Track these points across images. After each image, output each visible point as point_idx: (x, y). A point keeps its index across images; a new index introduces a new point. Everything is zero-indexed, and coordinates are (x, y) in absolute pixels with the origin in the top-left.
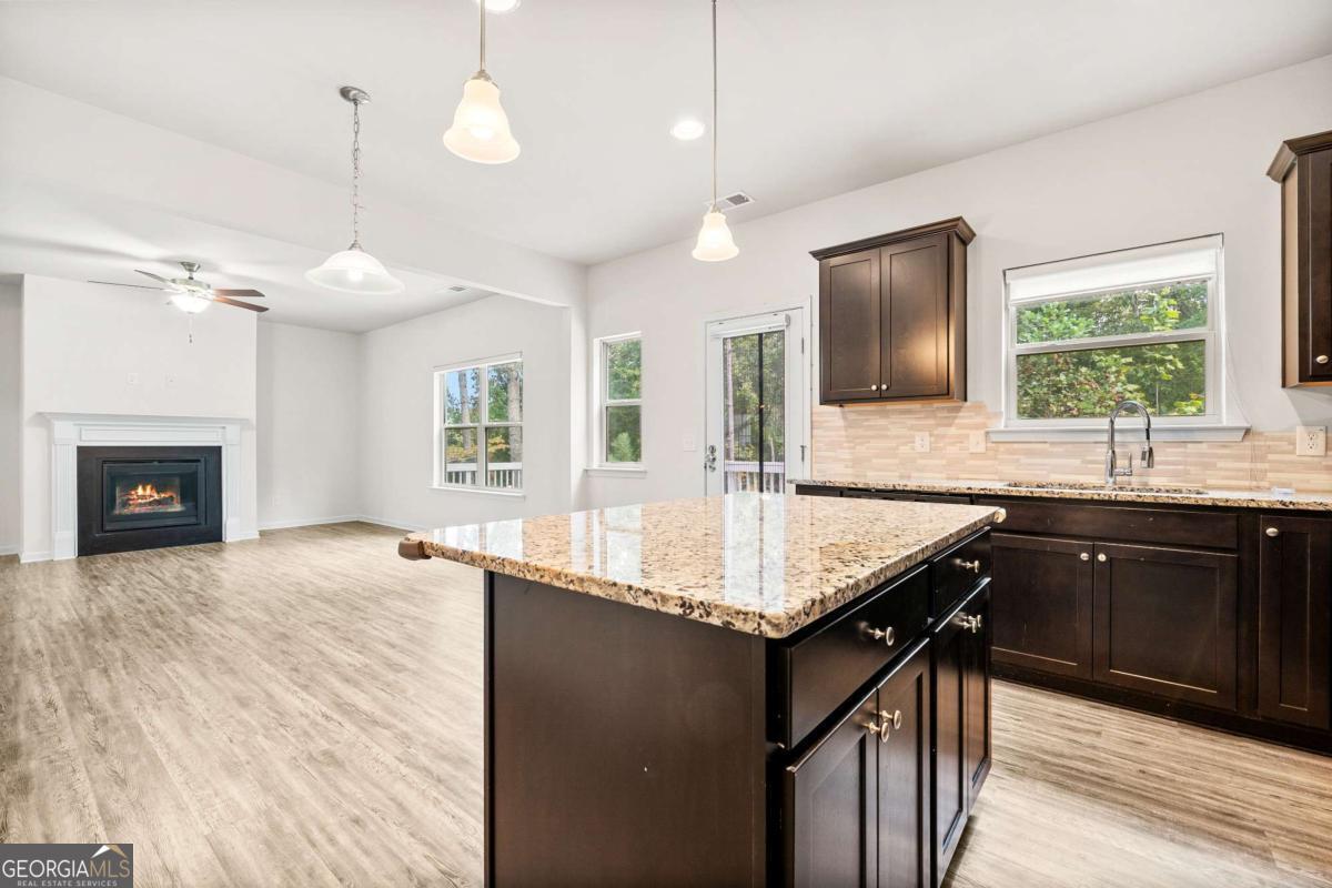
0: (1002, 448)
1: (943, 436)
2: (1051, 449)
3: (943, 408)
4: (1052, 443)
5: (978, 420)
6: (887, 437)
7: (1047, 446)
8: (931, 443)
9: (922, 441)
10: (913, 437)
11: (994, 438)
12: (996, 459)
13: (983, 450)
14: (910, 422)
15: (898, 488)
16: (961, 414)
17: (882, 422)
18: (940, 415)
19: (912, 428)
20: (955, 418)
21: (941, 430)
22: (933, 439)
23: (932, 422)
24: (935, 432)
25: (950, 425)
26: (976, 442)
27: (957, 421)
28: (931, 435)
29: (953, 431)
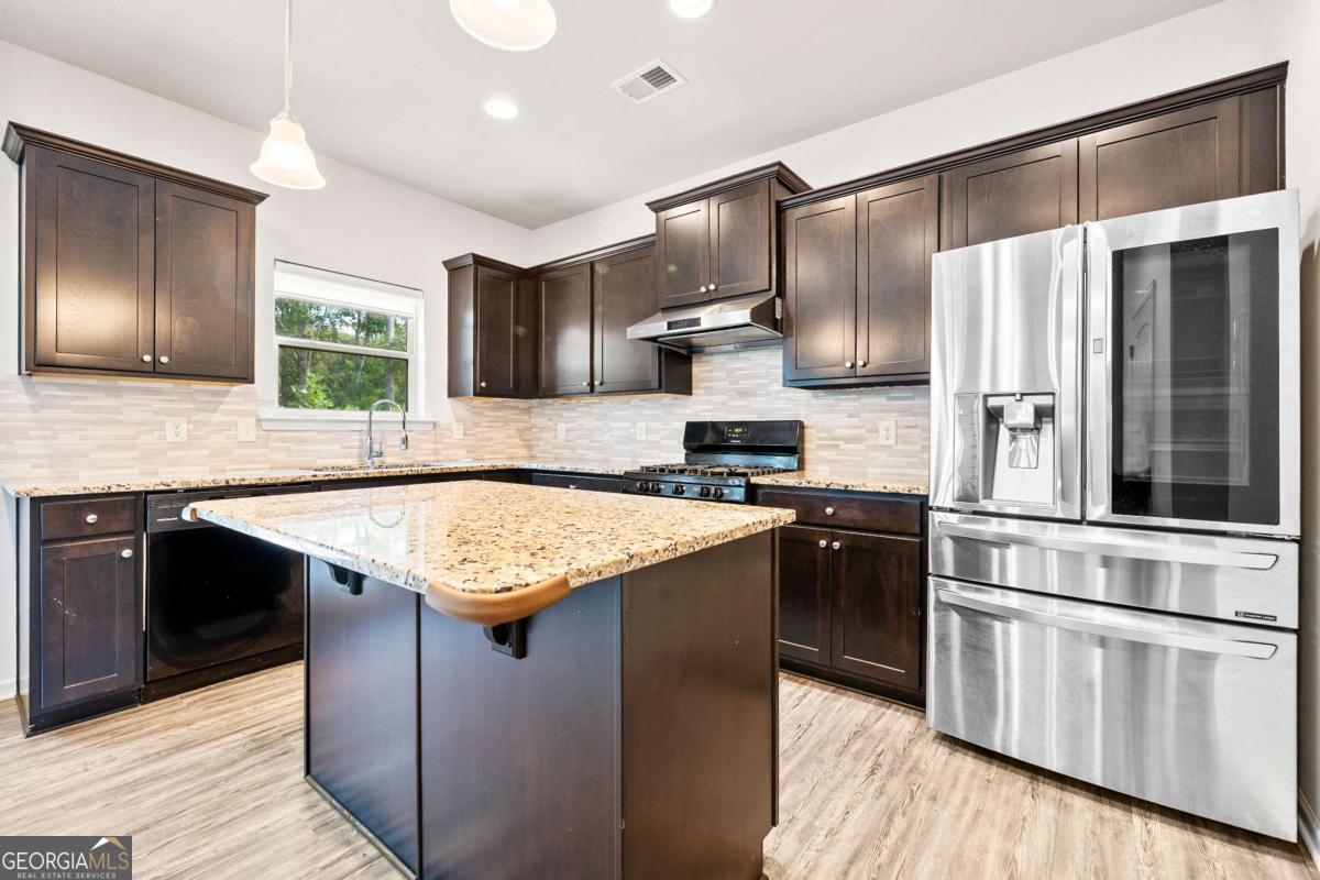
0: (274, 435)
1: (205, 423)
2: (318, 437)
3: (204, 391)
4: (319, 432)
5: (249, 407)
6: (119, 423)
7: (313, 434)
8: (189, 431)
9: (176, 430)
10: (163, 423)
11: (266, 426)
12: (267, 447)
13: (254, 439)
14: (156, 405)
15: (232, 483)
16: (227, 399)
17: (112, 402)
18: (199, 399)
19: (158, 412)
20: (221, 403)
21: (201, 416)
22: (191, 426)
23: (190, 406)
24: (194, 418)
25: (214, 411)
26: (246, 429)
27: (222, 407)
28: (188, 423)
29: (217, 417)
